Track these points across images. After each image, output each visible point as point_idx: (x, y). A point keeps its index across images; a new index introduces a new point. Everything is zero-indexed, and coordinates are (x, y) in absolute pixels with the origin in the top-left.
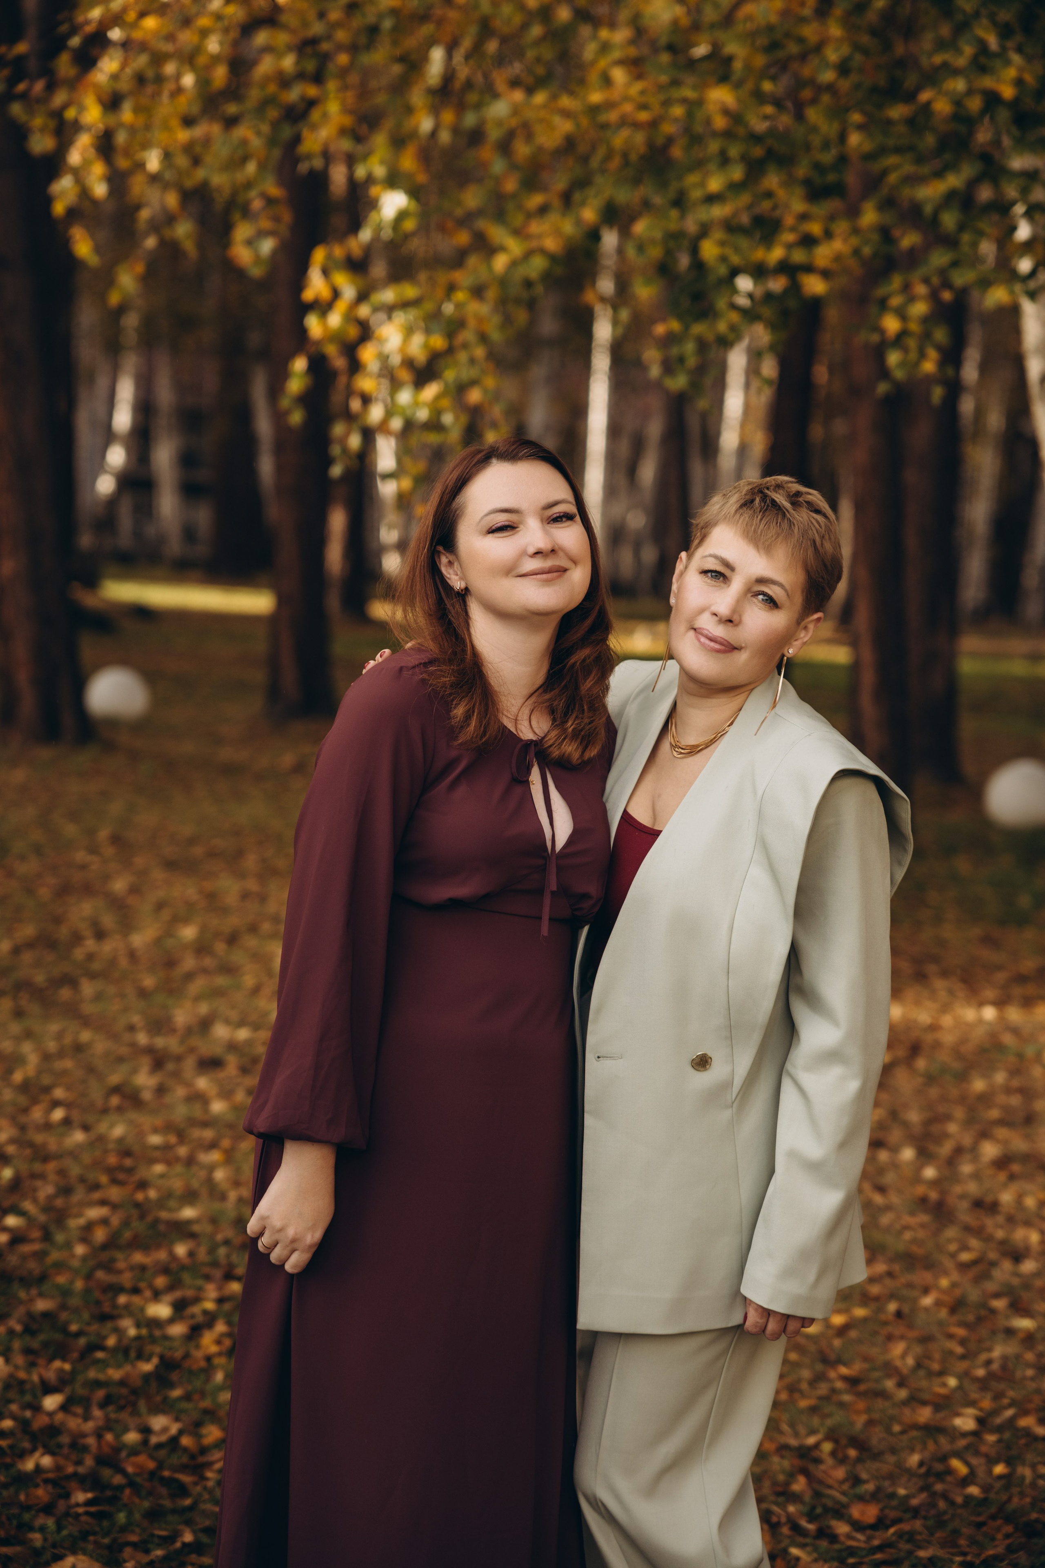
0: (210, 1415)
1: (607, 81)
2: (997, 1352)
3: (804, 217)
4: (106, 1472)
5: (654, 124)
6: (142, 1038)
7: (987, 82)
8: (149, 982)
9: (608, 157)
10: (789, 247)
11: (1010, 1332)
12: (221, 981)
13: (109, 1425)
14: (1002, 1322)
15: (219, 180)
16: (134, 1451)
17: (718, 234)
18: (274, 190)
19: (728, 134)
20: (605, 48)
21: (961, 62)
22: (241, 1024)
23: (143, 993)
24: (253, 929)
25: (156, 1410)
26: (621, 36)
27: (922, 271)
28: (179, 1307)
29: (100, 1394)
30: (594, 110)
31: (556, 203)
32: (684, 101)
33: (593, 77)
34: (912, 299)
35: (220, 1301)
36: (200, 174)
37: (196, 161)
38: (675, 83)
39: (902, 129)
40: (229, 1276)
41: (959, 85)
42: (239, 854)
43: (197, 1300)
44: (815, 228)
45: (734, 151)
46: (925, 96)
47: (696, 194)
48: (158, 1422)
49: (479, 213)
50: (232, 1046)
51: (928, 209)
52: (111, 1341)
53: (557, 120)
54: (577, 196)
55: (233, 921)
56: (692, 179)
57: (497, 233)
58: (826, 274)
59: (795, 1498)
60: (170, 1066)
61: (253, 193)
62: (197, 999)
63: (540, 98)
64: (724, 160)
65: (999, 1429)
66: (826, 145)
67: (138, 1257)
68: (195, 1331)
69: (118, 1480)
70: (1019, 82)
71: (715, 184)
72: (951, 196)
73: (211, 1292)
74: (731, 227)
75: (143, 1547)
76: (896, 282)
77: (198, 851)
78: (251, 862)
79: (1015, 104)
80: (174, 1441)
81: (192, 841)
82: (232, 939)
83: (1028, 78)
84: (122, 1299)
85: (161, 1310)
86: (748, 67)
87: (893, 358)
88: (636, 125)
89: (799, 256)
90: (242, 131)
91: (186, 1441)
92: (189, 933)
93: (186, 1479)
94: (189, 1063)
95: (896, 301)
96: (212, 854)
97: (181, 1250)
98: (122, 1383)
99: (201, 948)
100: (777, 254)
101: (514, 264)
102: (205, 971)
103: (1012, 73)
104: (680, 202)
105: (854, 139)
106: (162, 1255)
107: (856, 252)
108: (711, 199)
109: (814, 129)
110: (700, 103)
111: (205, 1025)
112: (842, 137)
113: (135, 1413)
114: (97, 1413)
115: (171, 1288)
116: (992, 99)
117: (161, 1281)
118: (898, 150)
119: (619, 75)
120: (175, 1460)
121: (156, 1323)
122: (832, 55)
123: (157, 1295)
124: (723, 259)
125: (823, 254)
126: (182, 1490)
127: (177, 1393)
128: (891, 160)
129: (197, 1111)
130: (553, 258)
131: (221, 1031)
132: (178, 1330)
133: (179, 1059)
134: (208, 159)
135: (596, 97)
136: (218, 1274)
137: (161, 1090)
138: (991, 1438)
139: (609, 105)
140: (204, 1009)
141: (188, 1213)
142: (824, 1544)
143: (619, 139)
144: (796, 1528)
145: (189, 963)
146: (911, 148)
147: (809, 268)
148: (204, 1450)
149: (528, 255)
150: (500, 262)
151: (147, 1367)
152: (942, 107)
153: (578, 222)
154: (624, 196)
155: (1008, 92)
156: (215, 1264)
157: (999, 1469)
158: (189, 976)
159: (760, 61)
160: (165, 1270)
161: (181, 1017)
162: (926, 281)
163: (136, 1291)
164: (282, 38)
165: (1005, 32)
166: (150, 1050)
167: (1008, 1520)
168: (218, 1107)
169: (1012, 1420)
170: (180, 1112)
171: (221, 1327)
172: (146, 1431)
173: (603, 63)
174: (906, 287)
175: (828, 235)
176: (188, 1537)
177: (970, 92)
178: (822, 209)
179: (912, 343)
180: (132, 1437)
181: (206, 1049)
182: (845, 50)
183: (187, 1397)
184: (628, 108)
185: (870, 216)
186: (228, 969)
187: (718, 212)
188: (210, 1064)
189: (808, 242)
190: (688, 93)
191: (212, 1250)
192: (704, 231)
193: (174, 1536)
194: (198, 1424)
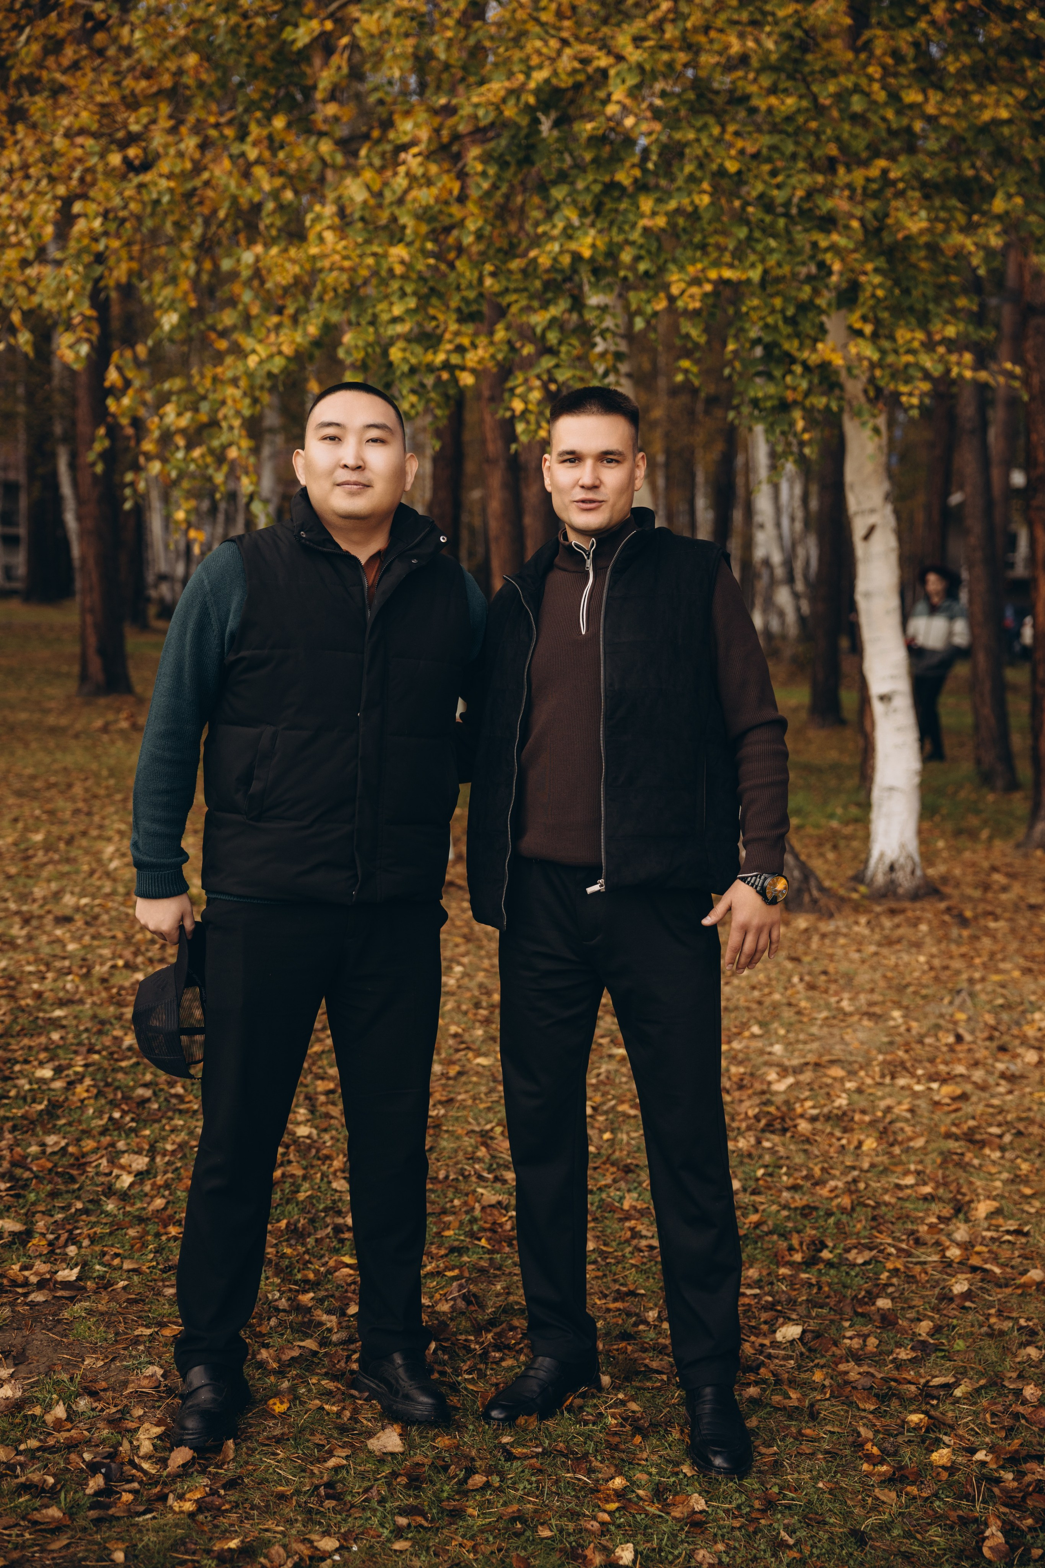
0: (87, 1133)
1: (321, 239)
2: (603, 1069)
3: (457, 334)
4: (18, 1171)
5: (353, 269)
6: (13, 906)
7: (573, 246)
8: (13, 870)
9: (324, 291)
10: (448, 352)
11: (611, 1056)
12: (66, 868)
13: (17, 1143)
14: (606, 1051)
15: (50, 304)
16: (36, 1158)
17: (401, 344)
18: (89, 312)
19: (404, 277)
20: (318, 218)
21: (556, 232)
22: (82, 895)
23: (9, 877)
24: (84, 834)
25: (48, 1133)
26: (329, 210)
27: (537, 371)
28: (58, 1070)
29: (10, 1124)
30: (314, 258)
31: (287, 321)
32: (374, 255)
33: (312, 236)
34: (530, 389)
35: (86, 1066)
36: (36, 300)
37: (32, 291)
38: (368, 242)
39: (519, 276)
40: (91, 1050)
41: (556, 247)
42: (70, 786)
43: (70, 1066)
44: (466, 341)
45: (409, 289)
46: (532, 254)
47: (385, 317)
48: (51, 1140)
49: (234, 328)
50: (77, 909)
51: (539, 330)
52: (13, 1093)
53: (288, 265)
54: (303, 318)
55: (70, 829)
56: (381, 306)
57: (248, 342)
58: (473, 371)
59: (480, 1160)
60: (35, 923)
61: (74, 313)
62: (49, 881)
63: (274, 251)
64: (403, 295)
65: (606, 1113)
66: (470, 286)
67: (26, 1041)
68: (71, 1084)
69: (27, 1175)
70: (593, 246)
71: (397, 310)
72: (553, 321)
73: (79, 1060)
74: (408, 338)
75: (48, 1213)
76: (520, 377)
77: (38, 784)
78: (78, 790)
79: (592, 260)
80: (64, 1149)
81: (33, 777)
82: (70, 841)
83: (599, 243)
84: (17, 1068)
85: (47, 1073)
86: (416, 233)
87: (520, 427)
88: (342, 269)
89: (455, 359)
90: (66, 270)
91: (71, 1149)
92: (38, 837)
93: (75, 1172)
94: (49, 920)
95: (519, 391)
96: (50, 786)
97: (55, 1036)
98: (23, 1117)
99: (48, 846)
100: (441, 357)
101: (261, 362)
102: (51, 861)
103: (589, 240)
104: (373, 322)
105: (488, 282)
106: (43, 1040)
107: (493, 357)
108: (395, 320)
109: (461, 275)
110: (385, 255)
111: (57, 896)
112: (481, 280)
113: (34, 1134)
114: (8, 1136)
115: (51, 1060)
116: (577, 257)
117: (43, 1056)
118: (516, 291)
119: (329, 236)
120: (65, 1161)
121: (42, 1081)
122: (472, 226)
123: (41, 1064)
124: (405, 360)
125: (472, 358)
126: (73, 1180)
127: (63, 1121)
128: (513, 297)
129: (58, 951)
130: (288, 358)
131: (69, 900)
132: (58, 1084)
133: (40, 917)
134: (40, 289)
135: (314, 250)
136: (84, 1049)
137: (30, 938)
138: (601, 1118)
139: (324, 256)
140: (54, 886)
141: (58, 1013)
142: (498, 1185)
143: (331, 278)
144: (480, 1177)
145: (40, 857)
146: (525, 289)
147: (463, 368)
148: (84, 1155)
149: (271, 357)
150: (252, 361)
151: (42, 1107)
152: (545, 261)
153: (305, 334)
154: (335, 317)
155: (587, 253)
156: (80, 1044)
157: (607, 1136)
158: (43, 865)
159: (424, 229)
160: (46, 1049)
161: (38, 892)
162: (538, 377)
163: (26, 1062)
164: (92, 207)
165: (583, 213)
166: (18, 913)
167: (613, 1164)
168: (71, 947)
169: (613, 1108)
170: (46, 950)
171: (88, 1082)
172: (43, 1145)
173: (318, 228)
174: (526, 381)
175: (474, 346)
176: (79, 1205)
177: (562, 252)
178: (469, 328)
179: (532, 418)
180: (34, 1149)
181: (58, 911)
182: (480, 223)
183: (70, 1124)
184: (337, 258)
185: (500, 334)
186: (68, 860)
187: (400, 328)
188: (65, 920)
189: (460, 349)
190: (376, 249)
191: (78, 1036)
192: (392, 342)
193: (69, 1206)
194: (79, 1140)
